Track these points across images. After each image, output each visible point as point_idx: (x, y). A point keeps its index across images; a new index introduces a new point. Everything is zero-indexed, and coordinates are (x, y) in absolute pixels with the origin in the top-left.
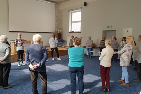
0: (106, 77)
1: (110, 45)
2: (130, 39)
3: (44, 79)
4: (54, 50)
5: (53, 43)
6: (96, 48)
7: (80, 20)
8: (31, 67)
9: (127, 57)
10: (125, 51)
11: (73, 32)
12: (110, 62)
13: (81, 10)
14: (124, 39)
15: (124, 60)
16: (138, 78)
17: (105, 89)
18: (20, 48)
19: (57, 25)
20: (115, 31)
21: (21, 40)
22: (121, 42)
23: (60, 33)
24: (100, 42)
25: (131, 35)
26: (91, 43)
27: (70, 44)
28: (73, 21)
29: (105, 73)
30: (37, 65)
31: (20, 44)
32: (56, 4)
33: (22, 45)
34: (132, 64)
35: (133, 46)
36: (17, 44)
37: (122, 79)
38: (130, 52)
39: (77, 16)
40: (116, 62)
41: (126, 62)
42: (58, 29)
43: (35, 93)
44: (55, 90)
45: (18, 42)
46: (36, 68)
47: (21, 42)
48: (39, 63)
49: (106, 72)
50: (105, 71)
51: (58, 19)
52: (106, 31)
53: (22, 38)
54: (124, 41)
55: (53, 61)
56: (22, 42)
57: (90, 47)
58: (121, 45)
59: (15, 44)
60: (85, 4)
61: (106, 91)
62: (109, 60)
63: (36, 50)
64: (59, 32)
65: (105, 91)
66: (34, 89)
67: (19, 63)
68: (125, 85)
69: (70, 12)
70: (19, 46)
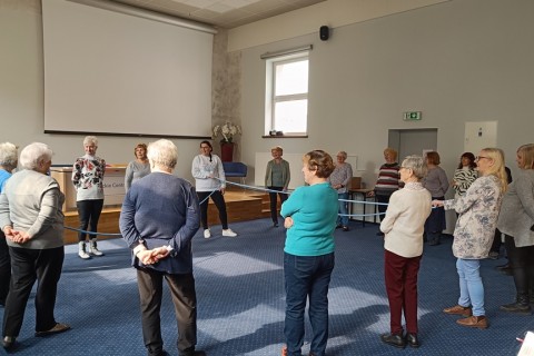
0: (403, 293)
1: (420, 178)
2: (490, 159)
3: (185, 299)
4: (211, 201)
5: (207, 174)
6: (364, 194)
7: (304, 89)
8: (142, 253)
9: (478, 225)
10: (474, 204)
11: (279, 135)
12: (419, 240)
13: (307, 53)
14: (466, 160)
15: (470, 237)
16: (518, 300)
17: (401, 335)
18: (90, 190)
19: (219, 110)
20: (436, 130)
21: (94, 162)
22: (458, 172)
23: (230, 139)
24: (378, 171)
25: (494, 146)
26: (346, 175)
27: (267, 178)
28: (278, 93)
29: (403, 280)
30: (164, 248)
31: (91, 178)
32: (216, 32)
33: (96, 181)
34: (498, 251)
35: (500, 185)
36: (79, 175)
37: (462, 302)
38: (492, 208)
39: (292, 77)
40: (439, 244)
41: (475, 244)
42: (222, 125)
43: (153, 348)
44: (223, 338)
45: (84, 171)
46: (160, 260)
47: (94, 169)
48: (172, 241)
49: (404, 274)
50: (401, 271)
51: (223, 88)
52: (400, 131)
53: (100, 155)
54: (466, 169)
55: (208, 241)
56: (98, 170)
57: (344, 191)
58: (457, 183)
59: (74, 174)
60: (325, 33)
61: (406, 342)
62: (415, 232)
63: (160, 196)
64: (227, 135)
65: (400, 342)
66: (151, 333)
67: (84, 246)
68: (471, 323)
69: (268, 62)
70: (87, 185)
